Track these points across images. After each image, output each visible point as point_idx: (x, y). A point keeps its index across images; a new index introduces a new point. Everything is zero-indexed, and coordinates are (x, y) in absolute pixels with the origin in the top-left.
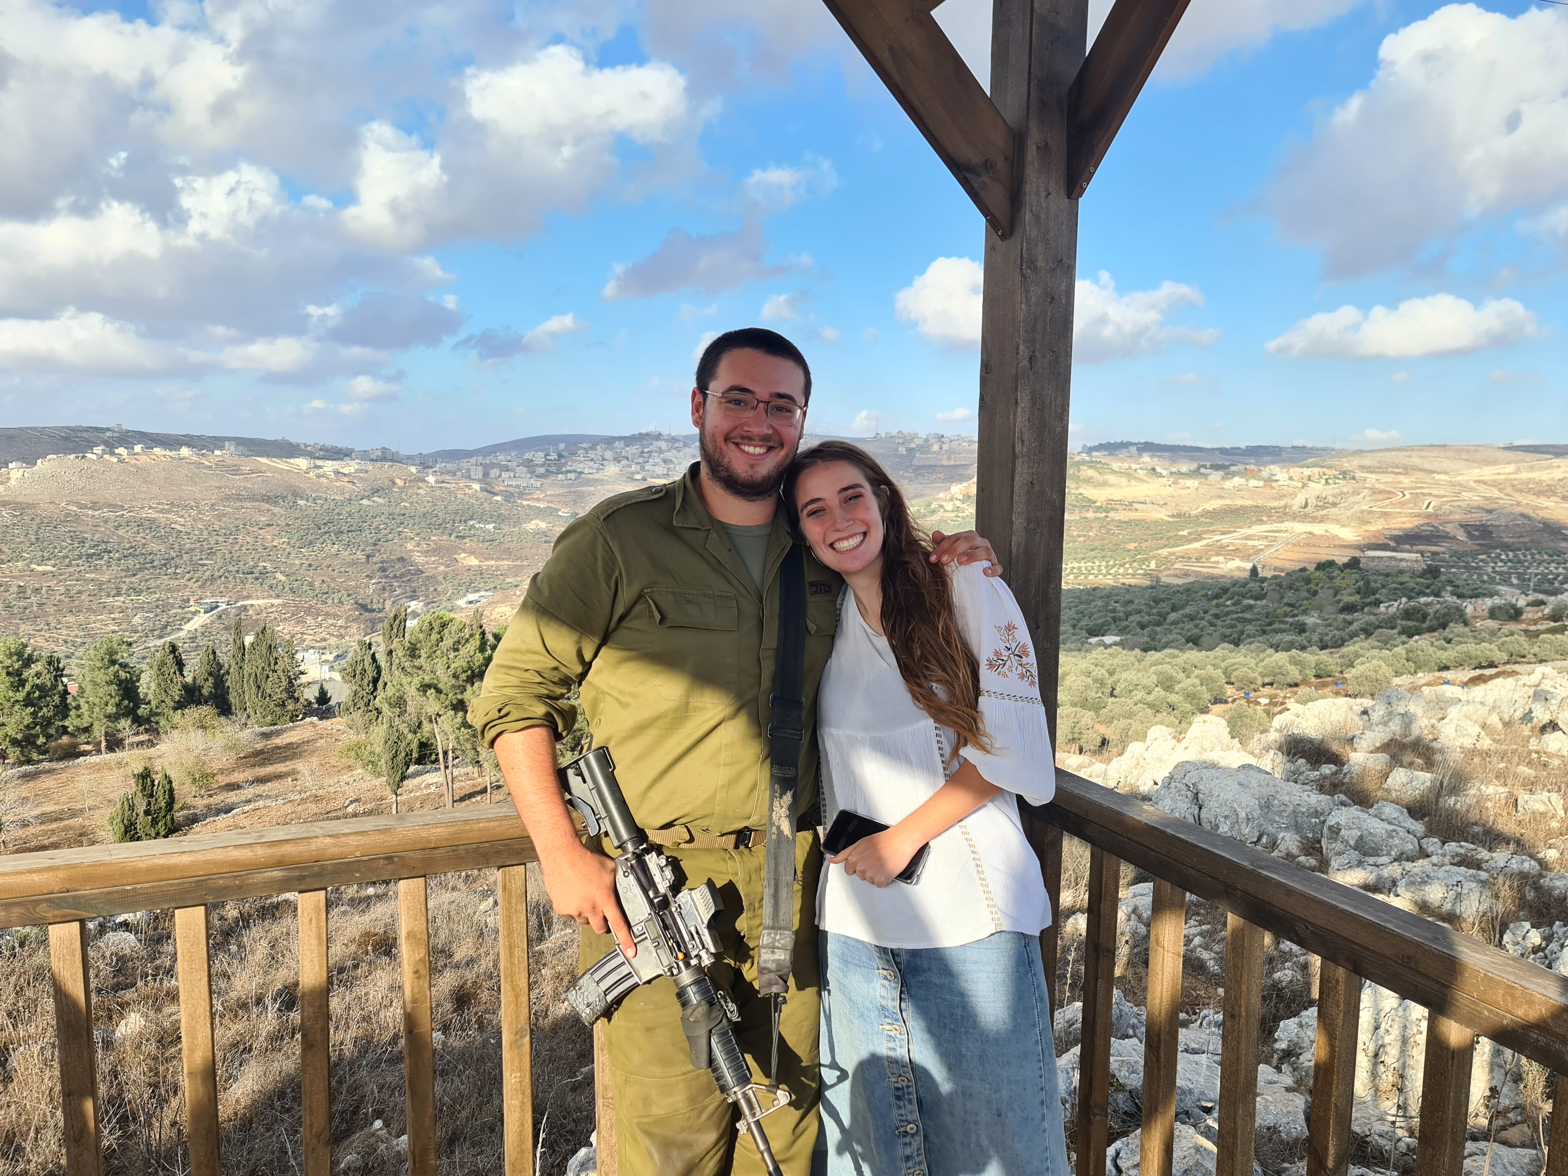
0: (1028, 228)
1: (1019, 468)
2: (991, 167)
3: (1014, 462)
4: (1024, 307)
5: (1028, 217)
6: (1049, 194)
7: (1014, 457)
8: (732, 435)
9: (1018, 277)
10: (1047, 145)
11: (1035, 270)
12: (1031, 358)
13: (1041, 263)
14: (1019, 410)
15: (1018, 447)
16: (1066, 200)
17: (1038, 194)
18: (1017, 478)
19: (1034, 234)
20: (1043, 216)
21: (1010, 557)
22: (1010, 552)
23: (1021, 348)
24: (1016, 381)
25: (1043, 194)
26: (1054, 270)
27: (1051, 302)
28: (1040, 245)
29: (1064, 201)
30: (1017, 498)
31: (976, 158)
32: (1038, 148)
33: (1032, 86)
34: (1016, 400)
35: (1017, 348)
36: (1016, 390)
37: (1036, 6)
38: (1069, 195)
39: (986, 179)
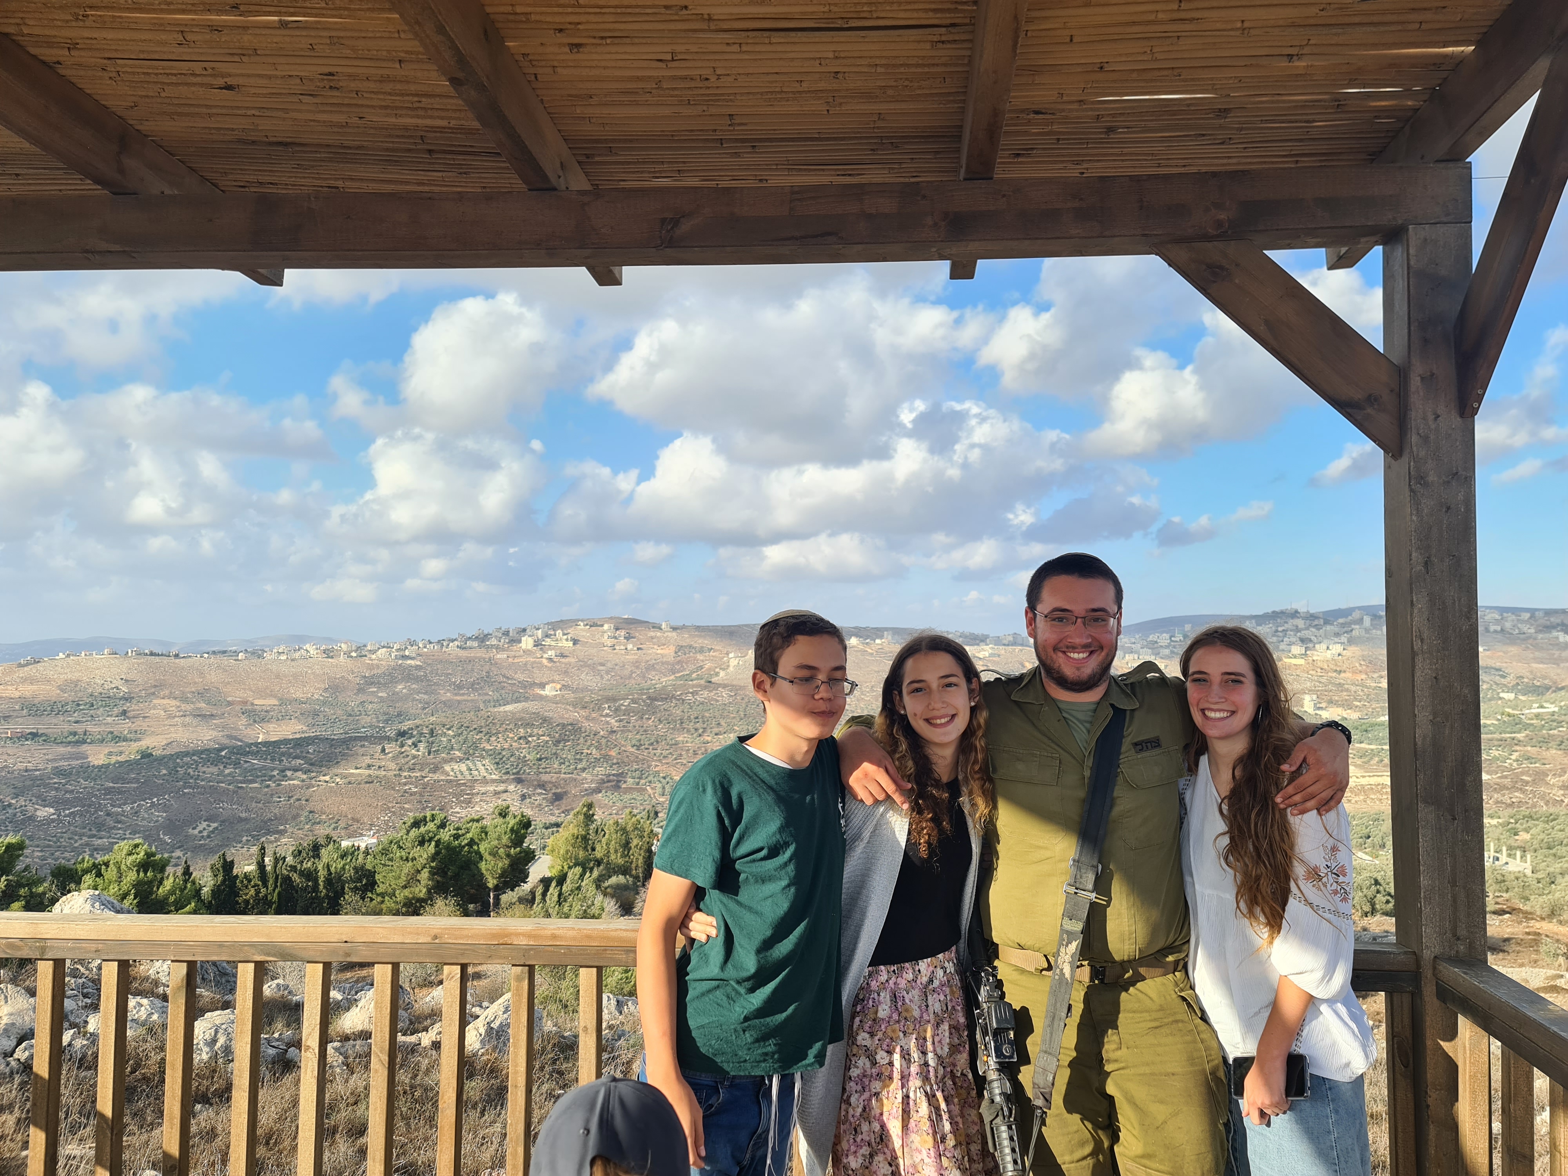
0: (1415, 449)
1: (1419, 664)
2: (1375, 400)
3: (1413, 659)
4: (1414, 518)
5: (1414, 439)
6: (1437, 417)
7: (1414, 654)
8: (1061, 645)
9: (1407, 493)
10: (1432, 375)
11: (1426, 485)
12: (1426, 563)
13: (1432, 478)
14: (1416, 611)
15: (1417, 645)
16: (1459, 419)
17: (1424, 418)
18: (1418, 674)
19: (1422, 453)
20: (1432, 437)
21: (1415, 748)
22: (1415, 744)
23: (1414, 554)
24: (1411, 584)
25: (1431, 417)
26: (1449, 482)
27: (1446, 512)
28: (1430, 461)
29: (1457, 421)
30: (1418, 692)
31: (1357, 395)
32: (1422, 379)
33: (1412, 328)
34: (1412, 602)
35: (1410, 555)
36: (1412, 593)
37: (1412, 263)
38: (1462, 415)
39: (1369, 410)
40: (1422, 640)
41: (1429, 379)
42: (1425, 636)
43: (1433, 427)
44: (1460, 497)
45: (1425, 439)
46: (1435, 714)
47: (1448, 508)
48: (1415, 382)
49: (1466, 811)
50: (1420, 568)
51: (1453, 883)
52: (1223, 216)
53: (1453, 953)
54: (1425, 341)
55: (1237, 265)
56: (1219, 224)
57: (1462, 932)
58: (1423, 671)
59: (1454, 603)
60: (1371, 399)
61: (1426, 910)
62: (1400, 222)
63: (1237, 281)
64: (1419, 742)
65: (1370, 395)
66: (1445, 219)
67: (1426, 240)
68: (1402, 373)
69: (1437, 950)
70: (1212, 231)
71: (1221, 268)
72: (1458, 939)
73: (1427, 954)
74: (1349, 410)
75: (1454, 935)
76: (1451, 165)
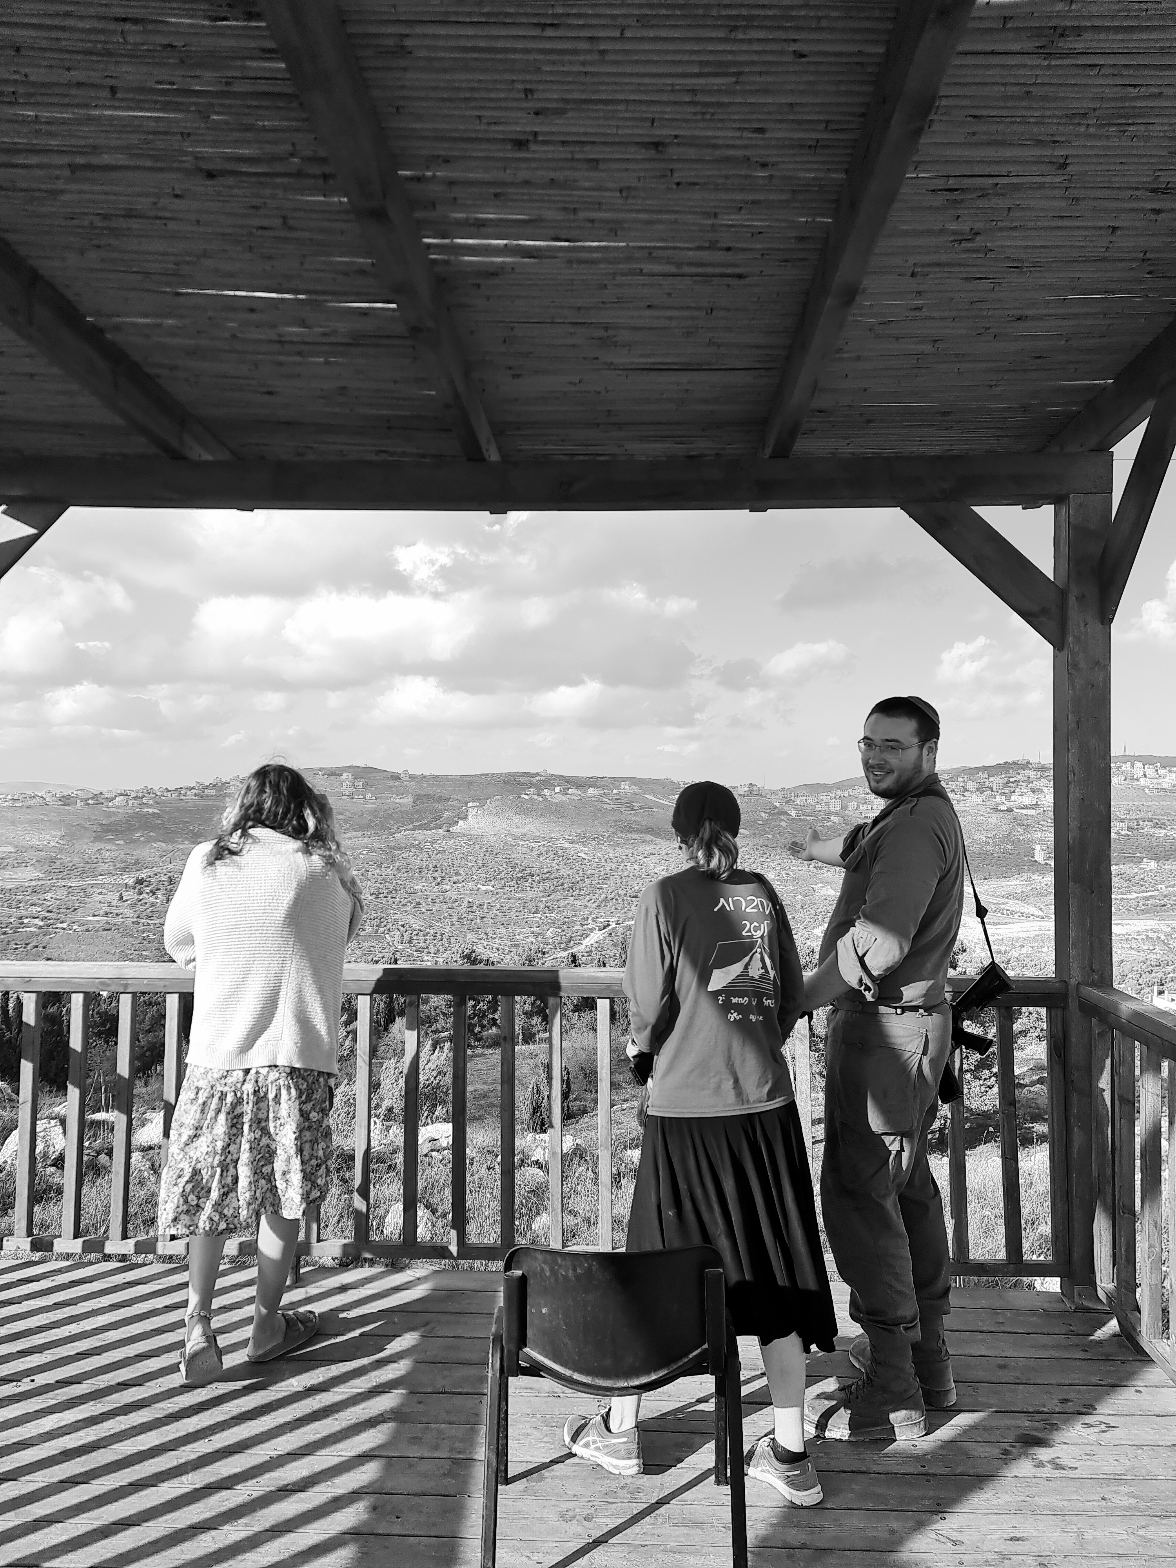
0: (1072, 645)
1: (1072, 790)
2: (1046, 612)
3: (1068, 786)
4: (1071, 691)
5: (1072, 638)
6: (1086, 624)
7: (1069, 783)
9: (1068, 676)
10: (1083, 596)
11: (1078, 670)
12: (1078, 722)
13: (1082, 665)
14: (1070, 754)
15: (1071, 776)
16: (1100, 625)
17: (1078, 625)
18: (1071, 796)
19: (1076, 648)
20: (1083, 637)
21: (1069, 845)
22: (1068, 843)
23: (1070, 716)
24: (1070, 736)
25: (1082, 624)
26: (1093, 668)
27: (1091, 688)
28: (1081, 654)
29: (1099, 627)
30: (1071, 809)
31: (1035, 608)
32: (1077, 598)
33: (1070, 564)
34: (1068, 748)
35: (1068, 717)
36: (1068, 742)
37: (1072, 517)
38: (1102, 622)
39: (1041, 617)
40: (1074, 774)
41: (1081, 599)
42: (1076, 771)
43: (1083, 630)
44: (1101, 678)
45: (1078, 639)
46: (1081, 823)
47: (1093, 686)
48: (1072, 600)
49: (1100, 887)
50: (1074, 725)
51: (1091, 935)
52: (945, 485)
53: (1090, 980)
54: (1079, 573)
55: (953, 517)
56: (943, 490)
57: (1096, 966)
58: (1075, 793)
59: (1095, 747)
60: (1044, 611)
61: (1073, 953)
62: (1063, 492)
64: (1071, 841)
65: (1043, 609)
66: (1093, 490)
67: (1080, 503)
68: (1063, 593)
69: (1079, 979)
70: (938, 495)
71: (945, 519)
72: (1093, 970)
73: (1073, 981)
74: (1030, 618)
75: (1091, 968)
76: (1098, 453)
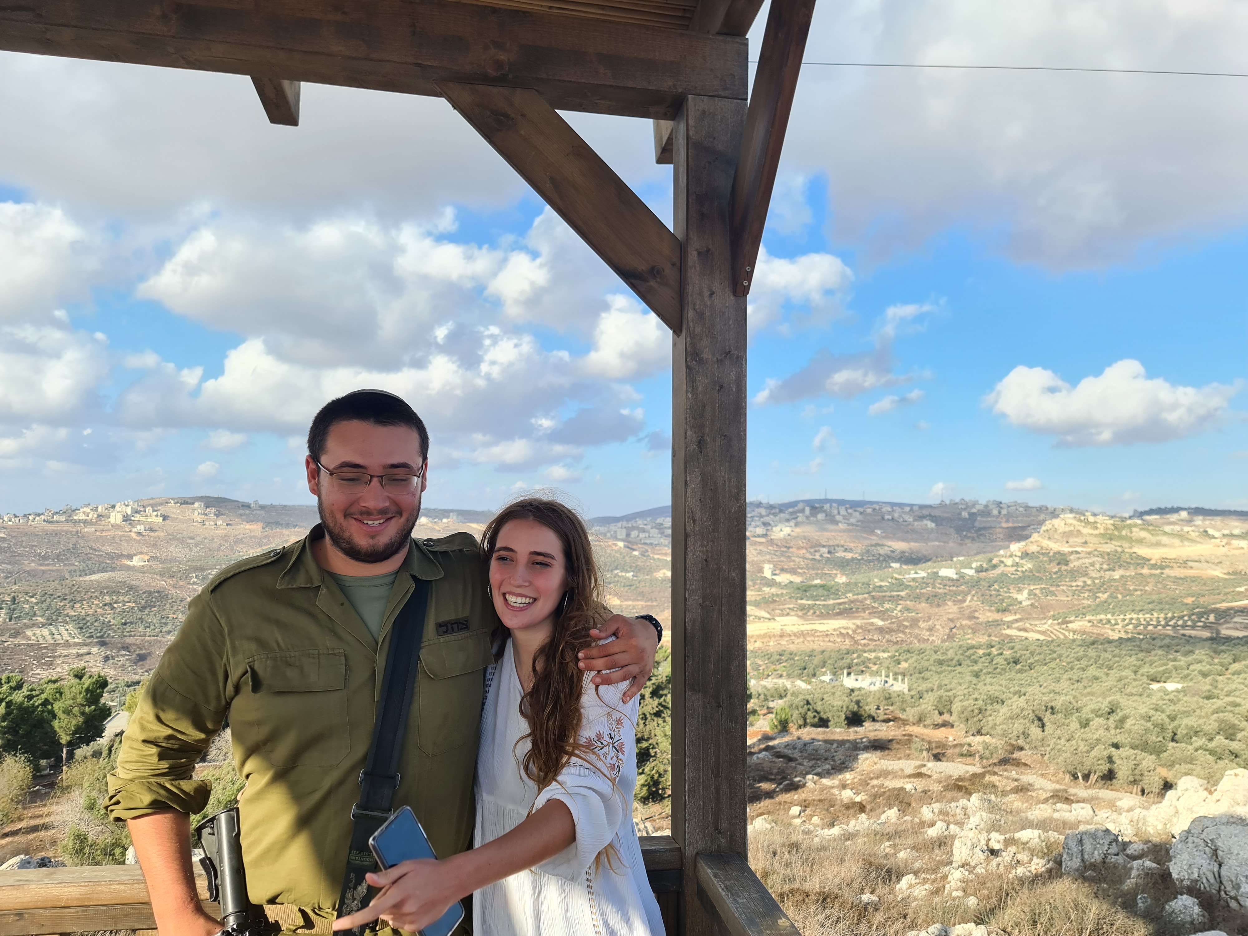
0: (691, 324)
1: (691, 547)
2: (658, 272)
3: (685, 541)
4: (690, 395)
5: (690, 314)
6: (713, 293)
7: (687, 536)
8: (353, 509)
9: (684, 369)
10: (708, 250)
11: (701, 362)
12: (700, 442)
13: (707, 355)
14: (689, 491)
15: (690, 527)
17: (701, 294)
18: (690, 556)
19: (698, 330)
20: (708, 314)
21: (685, 633)
22: (685, 629)
23: (689, 433)
24: (686, 463)
25: (706, 293)
26: (722, 361)
27: (719, 390)
28: (705, 339)
29: (731, 299)
30: (689, 575)
31: (641, 266)
32: (699, 253)
33: (690, 200)
34: (686, 481)
35: (686, 433)
36: (686, 472)
37: (691, 133)
38: (735, 294)
39: (652, 283)
40: (694, 521)
41: (705, 254)
42: (697, 517)
43: (708, 303)
44: (732, 376)
45: (701, 316)
46: (704, 598)
47: (721, 387)
48: (693, 257)
49: (731, 697)
50: (694, 447)
51: (717, 774)
52: (502, 57)
53: (714, 848)
54: (702, 216)
55: (523, 115)
56: (499, 65)
57: (724, 825)
58: (696, 551)
59: (724, 484)
60: (654, 272)
61: (690, 804)
62: (680, 90)
63: (522, 132)
64: (689, 627)
65: (653, 268)
66: (722, 93)
67: (704, 112)
68: (683, 249)
69: (699, 846)
70: (492, 72)
71: (506, 116)
72: (720, 832)
73: (689, 852)
74: (633, 281)
75: (716, 828)
76: (729, 39)
